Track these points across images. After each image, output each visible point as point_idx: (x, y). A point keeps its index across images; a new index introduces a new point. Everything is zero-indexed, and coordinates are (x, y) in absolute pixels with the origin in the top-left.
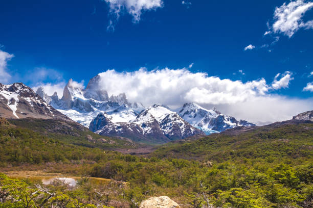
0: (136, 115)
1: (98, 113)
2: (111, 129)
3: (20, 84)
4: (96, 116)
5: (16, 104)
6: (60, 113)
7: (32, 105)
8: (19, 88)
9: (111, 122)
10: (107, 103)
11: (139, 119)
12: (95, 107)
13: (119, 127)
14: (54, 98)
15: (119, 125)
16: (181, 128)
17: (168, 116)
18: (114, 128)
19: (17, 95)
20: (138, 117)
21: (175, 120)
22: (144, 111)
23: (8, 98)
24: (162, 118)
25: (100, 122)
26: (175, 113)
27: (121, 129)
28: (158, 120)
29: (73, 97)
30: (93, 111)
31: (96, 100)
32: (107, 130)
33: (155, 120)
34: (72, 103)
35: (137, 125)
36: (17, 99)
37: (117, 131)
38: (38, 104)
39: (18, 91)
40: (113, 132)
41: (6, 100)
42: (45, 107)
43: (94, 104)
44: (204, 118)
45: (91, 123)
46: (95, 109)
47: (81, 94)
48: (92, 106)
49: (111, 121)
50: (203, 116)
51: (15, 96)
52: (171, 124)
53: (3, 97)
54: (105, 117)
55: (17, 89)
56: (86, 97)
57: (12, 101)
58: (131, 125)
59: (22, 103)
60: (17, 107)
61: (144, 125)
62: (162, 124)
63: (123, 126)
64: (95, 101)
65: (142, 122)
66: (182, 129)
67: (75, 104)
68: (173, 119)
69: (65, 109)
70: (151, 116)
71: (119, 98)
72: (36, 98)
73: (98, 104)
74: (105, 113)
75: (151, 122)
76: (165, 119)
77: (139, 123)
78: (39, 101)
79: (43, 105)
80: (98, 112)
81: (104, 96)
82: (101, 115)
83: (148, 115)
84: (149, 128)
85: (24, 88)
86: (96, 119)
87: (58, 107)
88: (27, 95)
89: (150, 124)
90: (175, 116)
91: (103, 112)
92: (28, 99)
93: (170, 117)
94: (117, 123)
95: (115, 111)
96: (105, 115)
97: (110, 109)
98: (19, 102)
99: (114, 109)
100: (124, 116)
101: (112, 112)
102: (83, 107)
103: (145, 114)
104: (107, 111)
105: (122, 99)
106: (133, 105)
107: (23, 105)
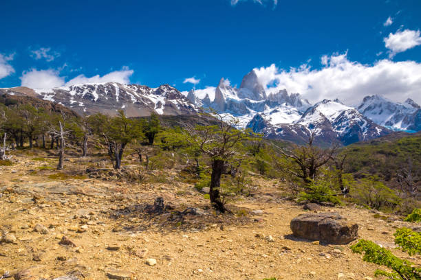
0: (301, 114)
1: (254, 114)
2: (270, 132)
3: (166, 86)
4: (251, 118)
5: (162, 107)
7: (179, 108)
8: (165, 90)
9: (270, 124)
10: (264, 103)
11: (305, 119)
12: (251, 108)
13: (279, 130)
14: (206, 100)
15: (279, 127)
16: (362, 127)
17: (344, 112)
18: (273, 131)
19: (163, 98)
20: (304, 116)
21: (354, 117)
22: (311, 109)
23: (155, 101)
24: (336, 116)
25: (258, 124)
26: (353, 108)
27: (282, 132)
28: (330, 119)
29: (225, 98)
30: (249, 112)
31: (252, 99)
32: (265, 133)
33: (326, 119)
34: (226, 105)
35: (303, 126)
36: (163, 102)
37: (277, 134)
38: (185, 106)
39: (164, 94)
40: (272, 136)
41: (152, 104)
42: (193, 109)
43: (250, 105)
44: (394, 114)
45: (247, 126)
46: (252, 111)
47: (234, 94)
48: (247, 108)
49: (271, 122)
50: (392, 112)
51: (162, 99)
52: (347, 124)
53: (150, 101)
54: (262, 119)
55: (163, 91)
56: (240, 98)
57: (159, 104)
58: (294, 126)
59: (169, 106)
60: (163, 110)
61: (312, 126)
62: (336, 123)
63: (284, 128)
64: (252, 101)
65: (309, 122)
66: (364, 129)
67: (228, 107)
68: (350, 116)
69: (217, 112)
70: (321, 114)
71: (279, 96)
72: (183, 100)
73: (255, 104)
74: (263, 114)
75: (320, 122)
76: (339, 117)
77: (305, 123)
78: (186, 103)
79: (190, 107)
81: (261, 95)
82: (258, 117)
83: (316, 113)
84: (318, 129)
85: (170, 89)
86: (252, 121)
88: (173, 97)
89: (320, 124)
90: (353, 112)
91: (260, 113)
92: (175, 102)
93: (346, 114)
94: (278, 125)
95: (275, 111)
96: (263, 117)
97: (269, 110)
98: (165, 105)
99: (273, 109)
100: (286, 116)
101: (271, 113)
102: (237, 109)
103: (313, 112)
104: (265, 112)
105: (282, 97)
106: (296, 103)
107: (169, 108)
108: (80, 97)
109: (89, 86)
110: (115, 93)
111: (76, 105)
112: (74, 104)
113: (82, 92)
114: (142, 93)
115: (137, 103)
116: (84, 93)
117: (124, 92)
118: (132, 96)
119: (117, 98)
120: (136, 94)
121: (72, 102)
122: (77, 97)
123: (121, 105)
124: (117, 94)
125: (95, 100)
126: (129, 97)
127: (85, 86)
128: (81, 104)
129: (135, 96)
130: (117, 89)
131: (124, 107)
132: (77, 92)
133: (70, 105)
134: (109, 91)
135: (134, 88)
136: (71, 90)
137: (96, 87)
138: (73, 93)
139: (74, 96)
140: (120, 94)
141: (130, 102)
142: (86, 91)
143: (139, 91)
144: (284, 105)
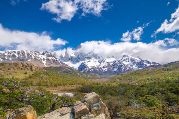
0: (100, 62)
2: (88, 70)
3: (46, 51)
4: (80, 64)
5: (45, 61)
6: (64, 64)
7: (52, 61)
8: (46, 53)
10: (85, 58)
11: (101, 64)
13: (92, 69)
14: (61, 57)
15: (91, 68)
16: (122, 67)
20: (101, 63)
21: (119, 64)
22: (103, 61)
23: (42, 58)
25: (83, 67)
27: (92, 70)
28: (110, 64)
30: (79, 62)
31: (80, 56)
32: (86, 70)
35: (100, 67)
36: (46, 58)
37: (91, 70)
38: (54, 60)
39: (46, 55)
40: (89, 71)
42: (58, 61)
43: (79, 58)
44: (133, 62)
45: (79, 67)
47: (73, 54)
48: (79, 60)
49: (88, 66)
52: (117, 66)
53: (40, 58)
55: (45, 54)
56: (75, 55)
57: (44, 59)
58: (97, 67)
59: (48, 60)
61: (104, 67)
62: (113, 66)
67: (70, 59)
69: (66, 61)
70: (107, 62)
72: (54, 57)
73: (81, 58)
74: (85, 62)
75: (107, 65)
76: (114, 63)
77: (101, 66)
78: (55, 59)
79: (56, 60)
80: (81, 62)
81: (84, 54)
82: (83, 63)
83: (105, 62)
84: (106, 68)
85: (48, 53)
86: (81, 65)
87: (63, 61)
88: (49, 56)
89: (107, 67)
90: (119, 62)
91: (83, 62)
92: (50, 58)
93: (116, 62)
94: (91, 67)
95: (90, 61)
96: (85, 63)
97: (87, 60)
98: (47, 60)
99: (89, 60)
100: (94, 63)
101: (88, 62)
102: (74, 60)
103: (104, 62)
104: (86, 61)
105: (92, 55)
106: (97, 58)
107: (48, 61)
108: (10, 56)
109: (13, 51)
110: (25, 54)
111: (8, 59)
112: (7, 59)
113: (10, 54)
114: (36, 54)
115: (35, 59)
116: (11, 55)
117: (29, 54)
118: (32, 56)
119: (26, 57)
120: (34, 55)
121: (6, 58)
122: (8, 56)
123: (28, 59)
124: (26, 55)
125: (17, 57)
126: (31, 56)
127: (11, 51)
128: (11, 59)
129: (34, 56)
130: (26, 53)
131: (29, 60)
132: (8, 54)
133: (5, 59)
134: (22, 54)
135: (33, 52)
136: (5, 53)
137: (17, 52)
138: (6, 54)
139: (7, 56)
140: (28, 55)
141: (32, 58)
142: (12, 54)
143: (35, 54)
144: (93, 58)
